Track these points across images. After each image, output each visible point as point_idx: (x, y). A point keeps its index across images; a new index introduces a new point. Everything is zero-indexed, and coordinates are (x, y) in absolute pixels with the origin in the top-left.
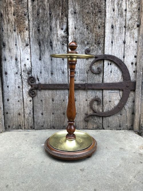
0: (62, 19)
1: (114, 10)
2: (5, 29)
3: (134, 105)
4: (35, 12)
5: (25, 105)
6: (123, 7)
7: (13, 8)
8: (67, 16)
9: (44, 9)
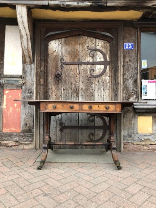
0: (76, 98)
1: (98, 95)
4: (65, 95)
5: (57, 136)
6: (102, 94)
7: (55, 93)
8: (78, 97)
9: (69, 94)
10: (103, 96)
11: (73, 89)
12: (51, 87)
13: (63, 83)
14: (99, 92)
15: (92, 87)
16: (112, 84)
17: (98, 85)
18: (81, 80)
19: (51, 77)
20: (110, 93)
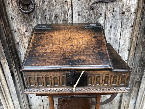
1: (110, 39)
2: (22, 53)
6: (117, 36)
7: (27, 38)
10: (118, 41)
12: (16, 28)
13: (40, 17)
14: (112, 32)
17: (111, 19)
18: (76, 9)
19: (11, 6)
20: (134, 35)
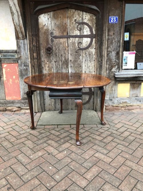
0: (66, 69)
1: (85, 66)
3: (94, 100)
4: (56, 66)
7: (47, 65)
8: (68, 68)
9: (59, 65)
10: (89, 67)
11: (63, 61)
12: (43, 60)
13: (54, 56)
14: (86, 63)
15: (79, 59)
16: (97, 56)
17: (85, 57)
18: (70, 52)
19: (42, 51)
20: (96, 64)
